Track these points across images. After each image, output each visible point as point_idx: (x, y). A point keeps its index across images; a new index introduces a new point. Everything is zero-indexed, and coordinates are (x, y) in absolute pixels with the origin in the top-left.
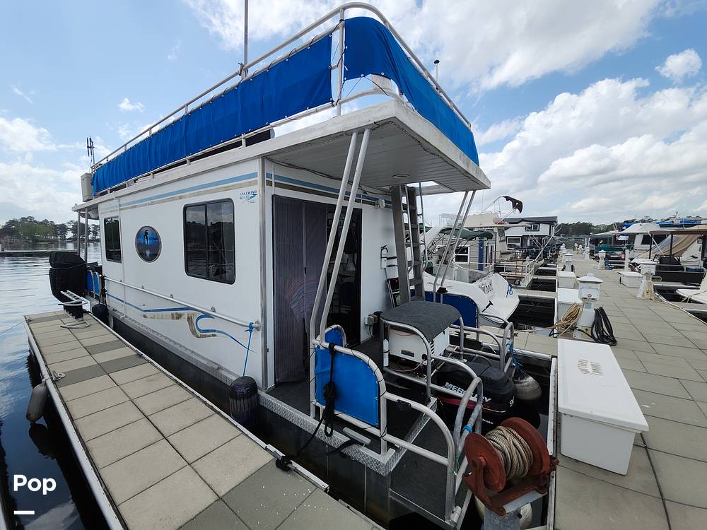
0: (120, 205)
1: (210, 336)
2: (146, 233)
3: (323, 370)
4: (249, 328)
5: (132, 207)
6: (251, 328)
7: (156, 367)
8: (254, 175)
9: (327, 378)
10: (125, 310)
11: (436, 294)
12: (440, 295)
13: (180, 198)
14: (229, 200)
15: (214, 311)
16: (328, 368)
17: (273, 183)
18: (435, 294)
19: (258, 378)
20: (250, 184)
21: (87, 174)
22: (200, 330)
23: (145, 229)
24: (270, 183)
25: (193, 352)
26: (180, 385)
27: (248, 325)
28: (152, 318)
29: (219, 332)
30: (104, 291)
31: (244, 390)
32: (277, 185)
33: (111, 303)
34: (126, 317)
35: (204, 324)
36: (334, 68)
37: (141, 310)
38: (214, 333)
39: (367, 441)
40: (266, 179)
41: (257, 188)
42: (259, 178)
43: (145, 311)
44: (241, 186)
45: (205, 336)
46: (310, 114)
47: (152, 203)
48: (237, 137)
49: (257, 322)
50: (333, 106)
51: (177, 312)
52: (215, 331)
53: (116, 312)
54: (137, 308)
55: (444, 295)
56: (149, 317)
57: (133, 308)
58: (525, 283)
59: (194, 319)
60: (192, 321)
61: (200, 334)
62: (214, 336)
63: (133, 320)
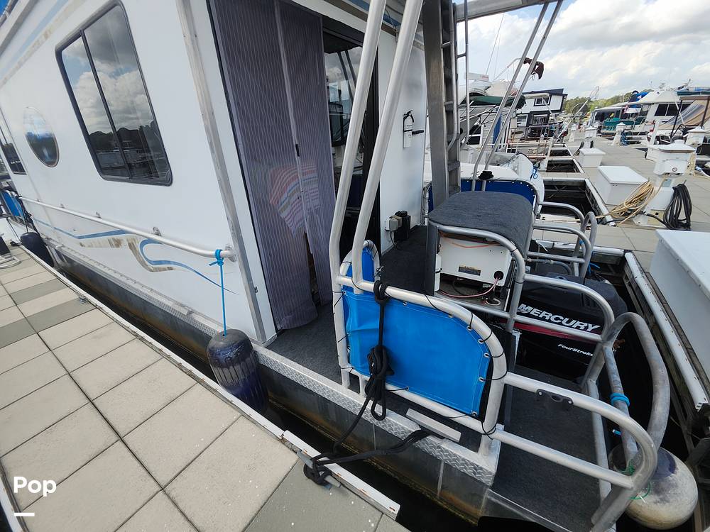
1: (164, 270)
3: (363, 327)
4: (216, 260)
6: (219, 258)
7: (106, 314)
9: (374, 340)
10: (59, 237)
11: (477, 181)
12: (482, 182)
13: (46, 36)
15: (158, 234)
16: (375, 325)
18: (474, 182)
19: (250, 329)
22: (150, 261)
25: (152, 290)
26: (142, 339)
27: (214, 253)
28: (89, 246)
29: (175, 263)
30: (27, 215)
31: (232, 354)
33: (44, 232)
34: (63, 246)
35: (151, 252)
37: (74, 236)
38: (169, 266)
39: (456, 435)
43: (80, 238)
45: (160, 270)
49: (229, 248)
51: (115, 236)
52: (169, 262)
53: (51, 241)
54: (69, 234)
55: (487, 182)
56: (86, 245)
57: (65, 235)
58: (544, 165)
59: (137, 246)
60: (135, 248)
61: (151, 266)
62: (170, 269)
63: (72, 250)
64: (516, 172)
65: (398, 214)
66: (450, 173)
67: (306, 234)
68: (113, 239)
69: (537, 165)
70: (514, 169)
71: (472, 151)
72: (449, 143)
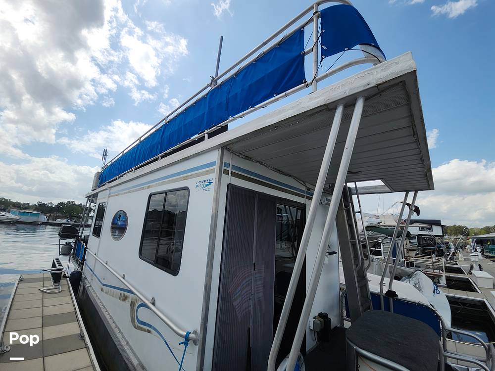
0: (110, 194)
1: (145, 330)
2: (120, 216)
4: (184, 340)
5: (117, 195)
6: (187, 340)
7: (90, 356)
8: (213, 164)
10: (92, 280)
11: (384, 297)
12: (389, 300)
13: (149, 187)
14: (186, 189)
15: (153, 304)
17: (230, 172)
18: (382, 298)
20: (207, 173)
21: (98, 172)
22: (138, 320)
23: (120, 212)
24: (226, 172)
27: (185, 334)
28: (106, 293)
29: (153, 328)
30: (84, 260)
32: (233, 174)
33: (86, 273)
34: (91, 286)
35: (143, 314)
36: (308, 52)
37: (101, 283)
38: (149, 329)
40: (224, 168)
41: (214, 176)
42: (216, 167)
43: (104, 285)
44: (198, 175)
45: (141, 329)
46: (278, 99)
47: (129, 192)
48: (201, 133)
49: (195, 332)
50: (307, 86)
51: (125, 293)
52: (150, 326)
53: (86, 281)
54: (99, 280)
55: (394, 300)
56: (104, 291)
57: (97, 279)
58: (443, 282)
59: (136, 305)
60: (134, 306)
61: (137, 324)
62: (149, 332)
63: (94, 291)
64: (418, 288)
65: (320, 315)
66: (361, 288)
67: (249, 329)
68: (124, 294)
69: (436, 280)
70: (415, 286)
71: (377, 262)
72: (357, 265)
